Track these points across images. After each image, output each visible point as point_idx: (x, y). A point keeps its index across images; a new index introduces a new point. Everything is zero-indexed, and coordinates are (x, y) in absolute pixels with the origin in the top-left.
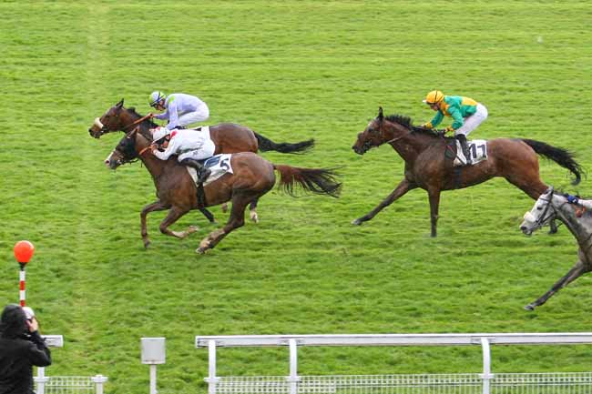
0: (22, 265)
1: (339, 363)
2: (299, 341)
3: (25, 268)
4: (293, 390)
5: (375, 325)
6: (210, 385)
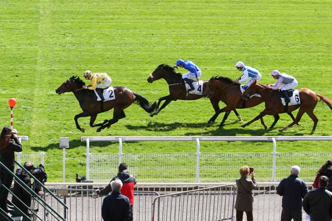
0: (12, 108)
3: (13, 109)
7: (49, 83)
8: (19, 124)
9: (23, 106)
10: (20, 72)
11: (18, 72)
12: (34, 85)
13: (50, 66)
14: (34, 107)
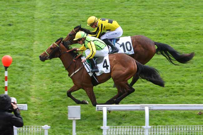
0: (6, 68)
1: (170, 118)
2: (150, 108)
3: (8, 69)
4: (147, 133)
5: (189, 97)
6: (104, 131)
7: (52, 34)
8: (14, 88)
9: (19, 65)
10: (14, 20)
11: (11, 20)
12: (33, 37)
13: (52, 11)
14: (33, 66)
